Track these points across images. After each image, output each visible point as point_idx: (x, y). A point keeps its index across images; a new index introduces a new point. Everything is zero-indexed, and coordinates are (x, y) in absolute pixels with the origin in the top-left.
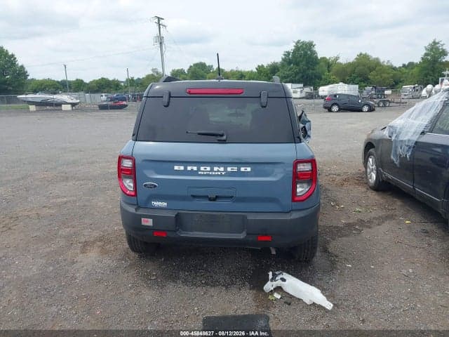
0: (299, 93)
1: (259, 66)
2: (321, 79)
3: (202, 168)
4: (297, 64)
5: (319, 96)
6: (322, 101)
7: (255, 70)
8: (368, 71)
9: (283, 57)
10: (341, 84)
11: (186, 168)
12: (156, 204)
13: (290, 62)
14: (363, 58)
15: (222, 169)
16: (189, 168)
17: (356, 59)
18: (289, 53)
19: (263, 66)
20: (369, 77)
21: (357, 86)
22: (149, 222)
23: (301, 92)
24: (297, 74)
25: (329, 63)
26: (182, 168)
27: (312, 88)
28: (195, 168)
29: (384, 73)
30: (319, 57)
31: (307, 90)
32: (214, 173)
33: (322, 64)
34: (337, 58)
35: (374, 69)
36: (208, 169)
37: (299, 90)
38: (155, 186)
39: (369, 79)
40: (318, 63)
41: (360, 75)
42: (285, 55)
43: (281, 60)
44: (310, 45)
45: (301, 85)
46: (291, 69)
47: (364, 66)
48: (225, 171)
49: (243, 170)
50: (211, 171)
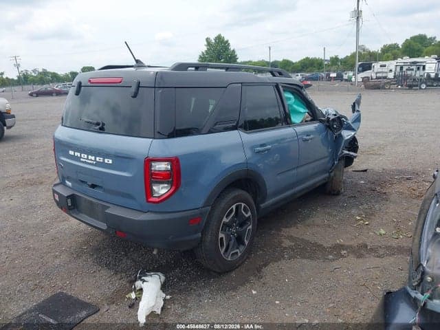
3: (83, 156)
11: (74, 153)
15: (93, 158)
16: (76, 154)
28: (79, 155)
32: (89, 162)
36: (86, 156)
48: (95, 160)
49: (106, 161)
50: (87, 159)
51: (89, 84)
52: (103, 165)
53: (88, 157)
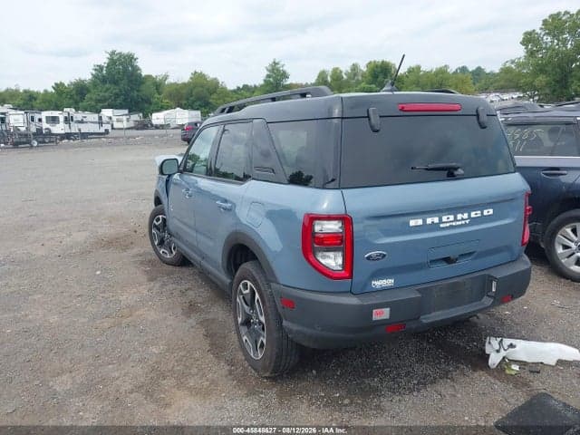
0: (125, 122)
1: (56, 84)
2: (151, 104)
3: (444, 219)
4: (116, 83)
5: (152, 125)
6: (179, 131)
7: (51, 90)
8: (208, 94)
9: (94, 72)
10: (178, 109)
11: (424, 221)
12: (378, 284)
13: (104, 80)
14: (199, 78)
15: (466, 216)
16: (429, 221)
17: (191, 78)
18: (101, 68)
19: (62, 84)
20: (211, 101)
21: (199, 112)
22: (383, 314)
23: (128, 120)
24: (117, 96)
25: (156, 82)
26: (420, 222)
27: (141, 115)
28: (436, 220)
29: (226, 96)
30: (144, 74)
31: (136, 117)
32: (458, 223)
33: (148, 83)
34: (166, 77)
35: (215, 92)
36: (452, 218)
37: (125, 118)
38: (384, 256)
39: (210, 103)
40: (143, 83)
41: (199, 99)
42: (96, 70)
43: (90, 77)
44: (130, 59)
45: (126, 112)
46: (107, 89)
47: (202, 87)
48: (469, 217)
49: (485, 213)
50: (456, 220)
51: (402, 113)
52: (483, 219)
53: (455, 217)
